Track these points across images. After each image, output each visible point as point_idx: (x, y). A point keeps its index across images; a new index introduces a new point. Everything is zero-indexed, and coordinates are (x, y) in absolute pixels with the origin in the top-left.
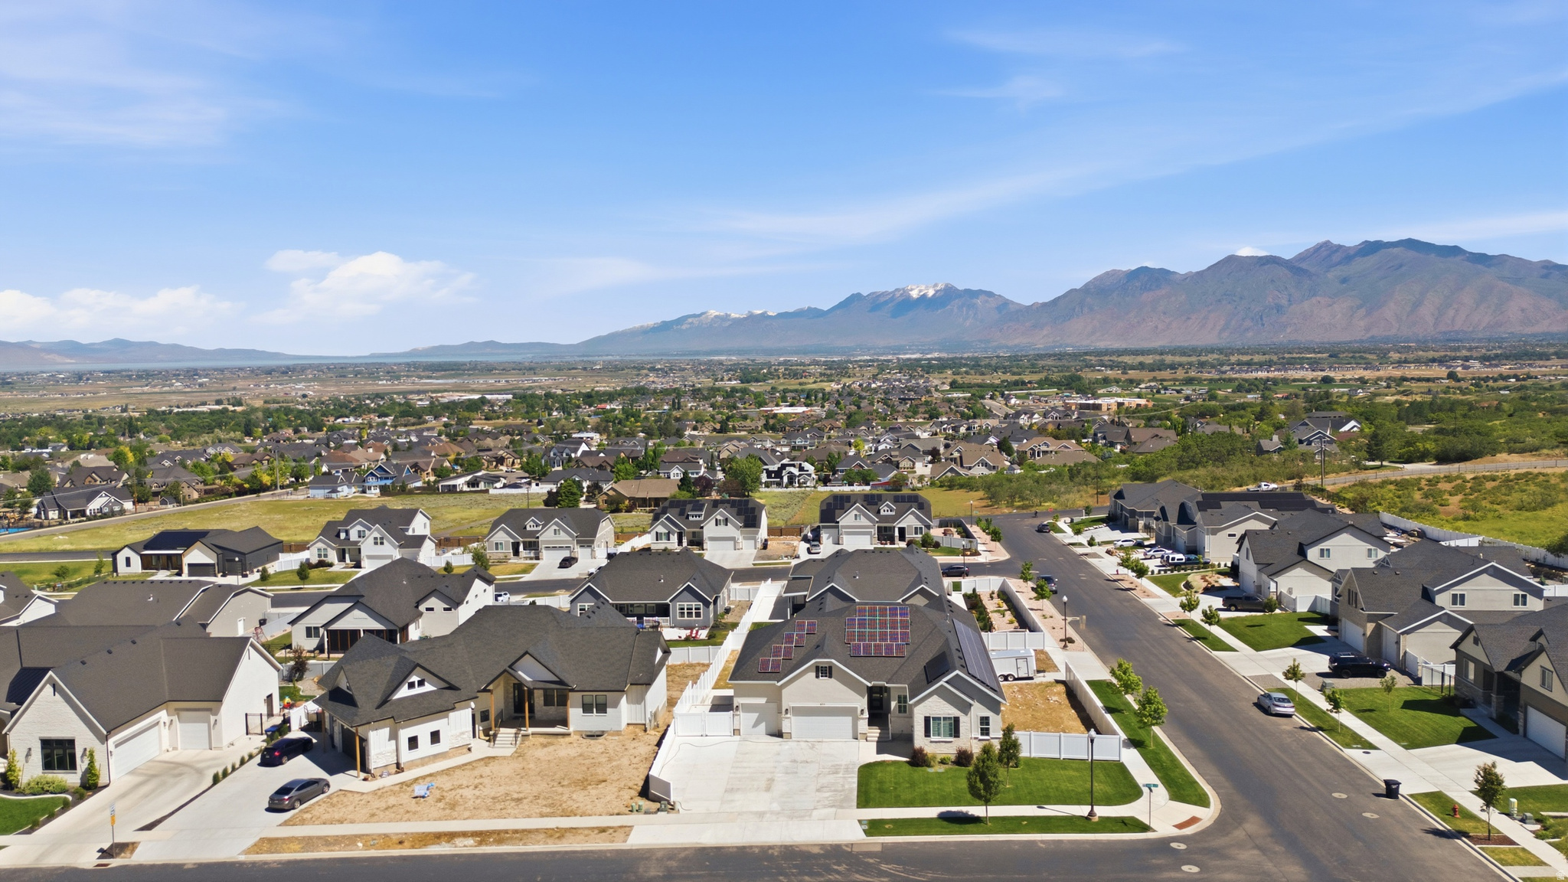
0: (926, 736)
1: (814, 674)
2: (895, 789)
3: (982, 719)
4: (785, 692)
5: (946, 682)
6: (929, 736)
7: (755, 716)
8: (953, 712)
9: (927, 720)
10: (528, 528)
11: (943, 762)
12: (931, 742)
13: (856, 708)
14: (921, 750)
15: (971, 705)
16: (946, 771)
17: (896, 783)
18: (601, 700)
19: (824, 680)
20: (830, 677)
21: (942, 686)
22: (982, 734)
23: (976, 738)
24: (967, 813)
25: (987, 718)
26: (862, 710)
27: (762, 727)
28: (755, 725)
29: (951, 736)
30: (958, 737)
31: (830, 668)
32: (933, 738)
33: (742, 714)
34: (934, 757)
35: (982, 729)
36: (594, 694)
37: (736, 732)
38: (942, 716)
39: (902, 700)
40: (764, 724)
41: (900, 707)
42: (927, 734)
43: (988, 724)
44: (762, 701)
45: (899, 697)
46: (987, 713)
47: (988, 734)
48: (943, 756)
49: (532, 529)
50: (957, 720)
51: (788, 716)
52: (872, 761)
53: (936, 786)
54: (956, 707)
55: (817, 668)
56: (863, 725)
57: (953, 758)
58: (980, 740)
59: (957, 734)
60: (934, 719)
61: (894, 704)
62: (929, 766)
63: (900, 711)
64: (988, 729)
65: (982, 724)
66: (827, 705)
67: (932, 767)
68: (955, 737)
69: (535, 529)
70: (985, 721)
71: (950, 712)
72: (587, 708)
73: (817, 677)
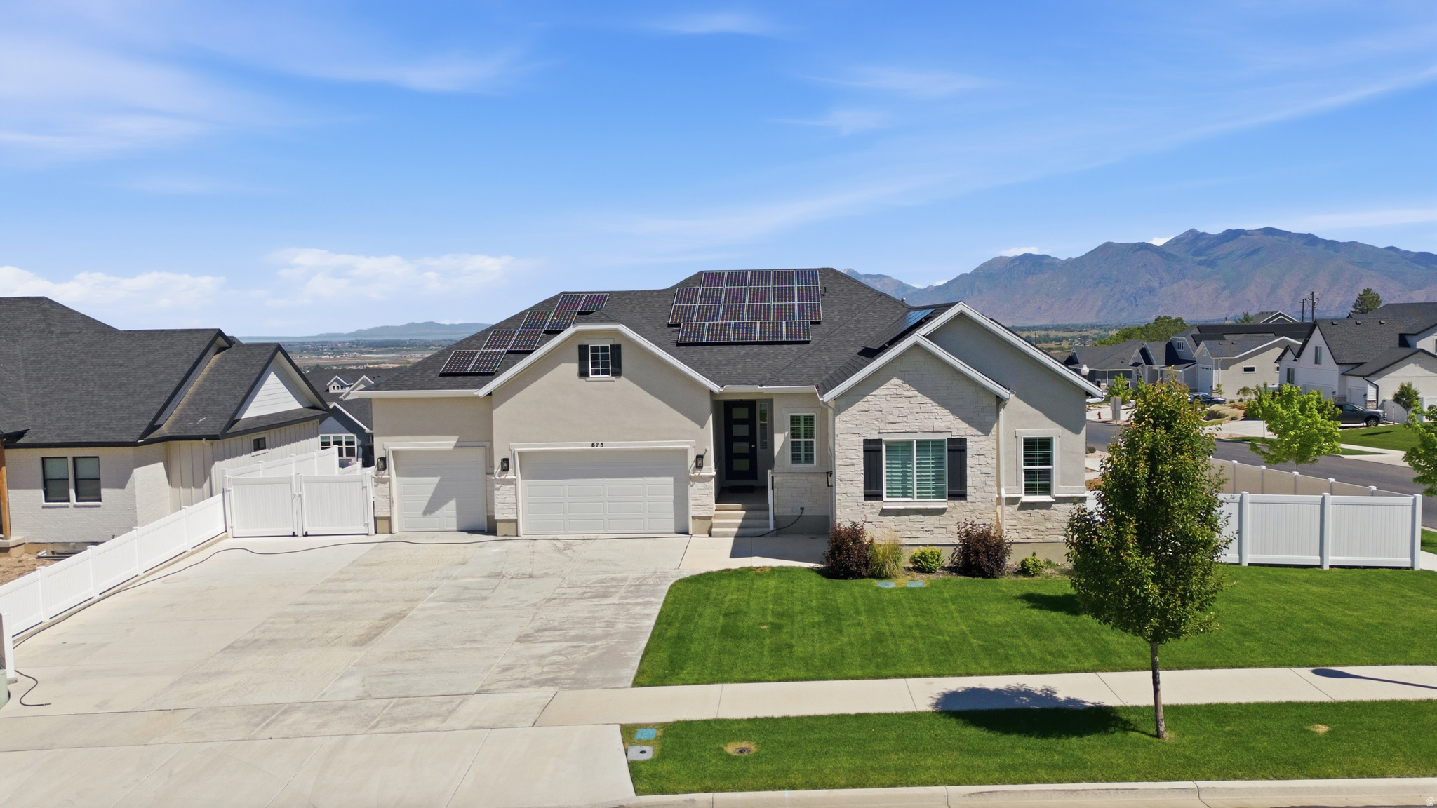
0: (868, 497)
1: (574, 367)
2: (776, 628)
3: (1029, 443)
4: (500, 414)
5: (929, 337)
6: (879, 497)
7: (430, 484)
8: (948, 425)
9: (872, 450)
10: (331, 391)
11: (921, 566)
12: (884, 512)
13: (685, 451)
14: (855, 534)
15: (1000, 401)
16: (933, 585)
17: (781, 615)
18: (86, 471)
19: (600, 383)
20: (617, 373)
21: (916, 345)
22: (1029, 489)
23: (1012, 501)
24: (1048, 695)
25: (1046, 443)
26: (700, 458)
27: (449, 512)
28: (431, 508)
29: (939, 494)
30: (963, 496)
31: (617, 349)
32: (889, 503)
33: (394, 479)
34: (896, 550)
35: (1029, 475)
36: (71, 453)
37: (382, 523)
38: (914, 438)
39: (803, 427)
40: (452, 504)
41: (795, 447)
42: (872, 490)
43: (1047, 459)
44: (446, 443)
45: (795, 420)
46: (1042, 427)
47: (1046, 489)
48: (917, 551)
49: (336, 391)
50: (958, 448)
51: (509, 476)
52: (715, 567)
53: (910, 620)
54: (953, 411)
55: (583, 350)
56: (703, 495)
57: (947, 557)
58: (1025, 506)
59: (958, 491)
60: (892, 447)
61: (780, 440)
62: (878, 576)
63: (796, 459)
64: (1047, 474)
65: (1029, 459)
66: (610, 446)
67: (888, 577)
68: (952, 496)
69: (340, 391)
70: (1037, 450)
71: (939, 425)
72: (53, 490)
73: (583, 373)
